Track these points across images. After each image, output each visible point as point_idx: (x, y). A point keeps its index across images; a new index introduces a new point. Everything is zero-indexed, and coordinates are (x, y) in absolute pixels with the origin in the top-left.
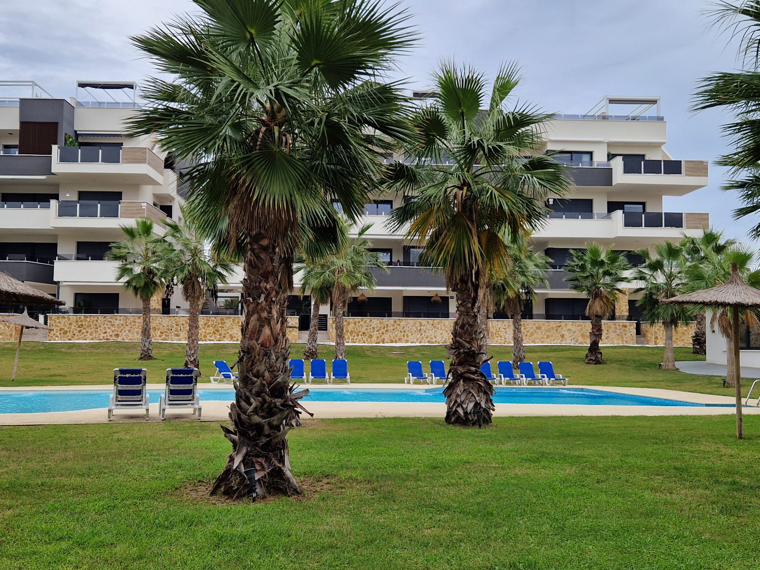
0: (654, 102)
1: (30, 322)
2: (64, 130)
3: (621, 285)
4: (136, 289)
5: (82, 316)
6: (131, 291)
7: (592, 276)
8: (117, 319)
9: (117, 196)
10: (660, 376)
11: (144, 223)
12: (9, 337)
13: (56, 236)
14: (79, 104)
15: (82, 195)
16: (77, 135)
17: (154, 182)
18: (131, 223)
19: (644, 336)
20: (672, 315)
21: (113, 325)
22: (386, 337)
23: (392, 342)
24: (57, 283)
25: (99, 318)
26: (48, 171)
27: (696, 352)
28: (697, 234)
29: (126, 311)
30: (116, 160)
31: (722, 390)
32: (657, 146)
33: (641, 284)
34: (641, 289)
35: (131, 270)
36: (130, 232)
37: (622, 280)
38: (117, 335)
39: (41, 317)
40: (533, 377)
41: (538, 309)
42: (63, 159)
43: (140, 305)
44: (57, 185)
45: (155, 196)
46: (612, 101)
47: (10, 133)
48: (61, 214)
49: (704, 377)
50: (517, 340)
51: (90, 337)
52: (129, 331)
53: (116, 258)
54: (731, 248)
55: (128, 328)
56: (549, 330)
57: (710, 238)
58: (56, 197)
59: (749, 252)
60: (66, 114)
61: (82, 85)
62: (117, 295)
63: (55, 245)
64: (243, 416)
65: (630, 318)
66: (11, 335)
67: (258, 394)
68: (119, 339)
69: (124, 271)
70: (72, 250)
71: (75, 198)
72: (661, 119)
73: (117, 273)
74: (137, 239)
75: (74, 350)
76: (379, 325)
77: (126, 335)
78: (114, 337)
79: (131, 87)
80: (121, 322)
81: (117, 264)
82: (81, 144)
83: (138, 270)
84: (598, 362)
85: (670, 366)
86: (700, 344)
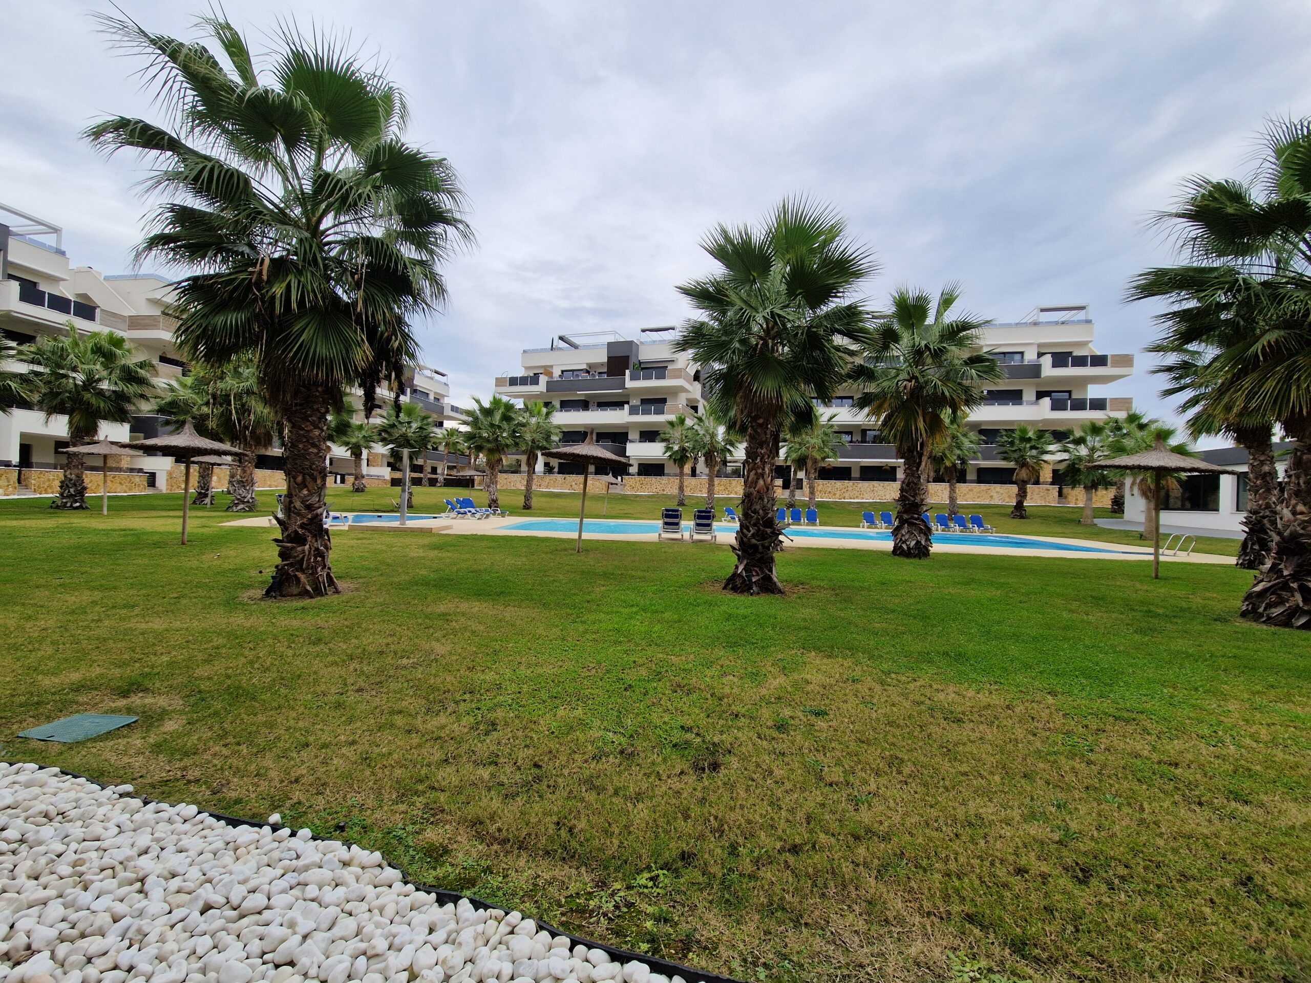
0: (1083, 308)
1: (613, 480)
2: (633, 360)
3: (1046, 457)
4: (675, 460)
5: (643, 477)
6: (672, 461)
7: (1020, 450)
8: (664, 480)
9: (664, 401)
10: (1080, 529)
11: (680, 418)
12: (602, 490)
13: (627, 428)
14: (641, 343)
15: (644, 401)
16: (640, 363)
17: (686, 391)
18: (672, 418)
19: (1066, 498)
20: (1093, 481)
21: (661, 484)
22: (847, 495)
23: (851, 498)
24: (628, 457)
25: (653, 479)
26: (622, 386)
27: (1114, 511)
28: (1121, 415)
29: (669, 475)
30: (662, 377)
31: (1138, 542)
32: (1084, 344)
33: (1065, 456)
34: (1065, 460)
35: (672, 448)
36: (671, 424)
37: (1047, 452)
38: (663, 490)
39: (619, 478)
40: (964, 526)
41: (971, 475)
42: (632, 379)
43: (678, 471)
44: (628, 396)
45: (688, 400)
46: (1043, 310)
47: (602, 364)
48: (631, 413)
49: (1121, 531)
50: (952, 499)
51: (647, 491)
52: (670, 488)
53: (663, 440)
54: (1153, 427)
55: (670, 486)
56: (979, 492)
57: (1133, 418)
58: (628, 403)
59: (1172, 428)
60: (634, 351)
61: (643, 331)
62: (663, 465)
63: (627, 433)
64: (745, 539)
65: (1052, 483)
66: (603, 488)
67: (755, 525)
68: (665, 493)
69: (668, 449)
70: (637, 436)
71: (639, 403)
72: (1088, 322)
73: (663, 450)
74: (676, 428)
75: (638, 499)
77: (669, 490)
78: (661, 491)
79: (673, 329)
80: (666, 482)
81: (664, 444)
82: (643, 369)
83: (676, 448)
84: (1022, 517)
85: (1089, 522)
86: (1118, 505)
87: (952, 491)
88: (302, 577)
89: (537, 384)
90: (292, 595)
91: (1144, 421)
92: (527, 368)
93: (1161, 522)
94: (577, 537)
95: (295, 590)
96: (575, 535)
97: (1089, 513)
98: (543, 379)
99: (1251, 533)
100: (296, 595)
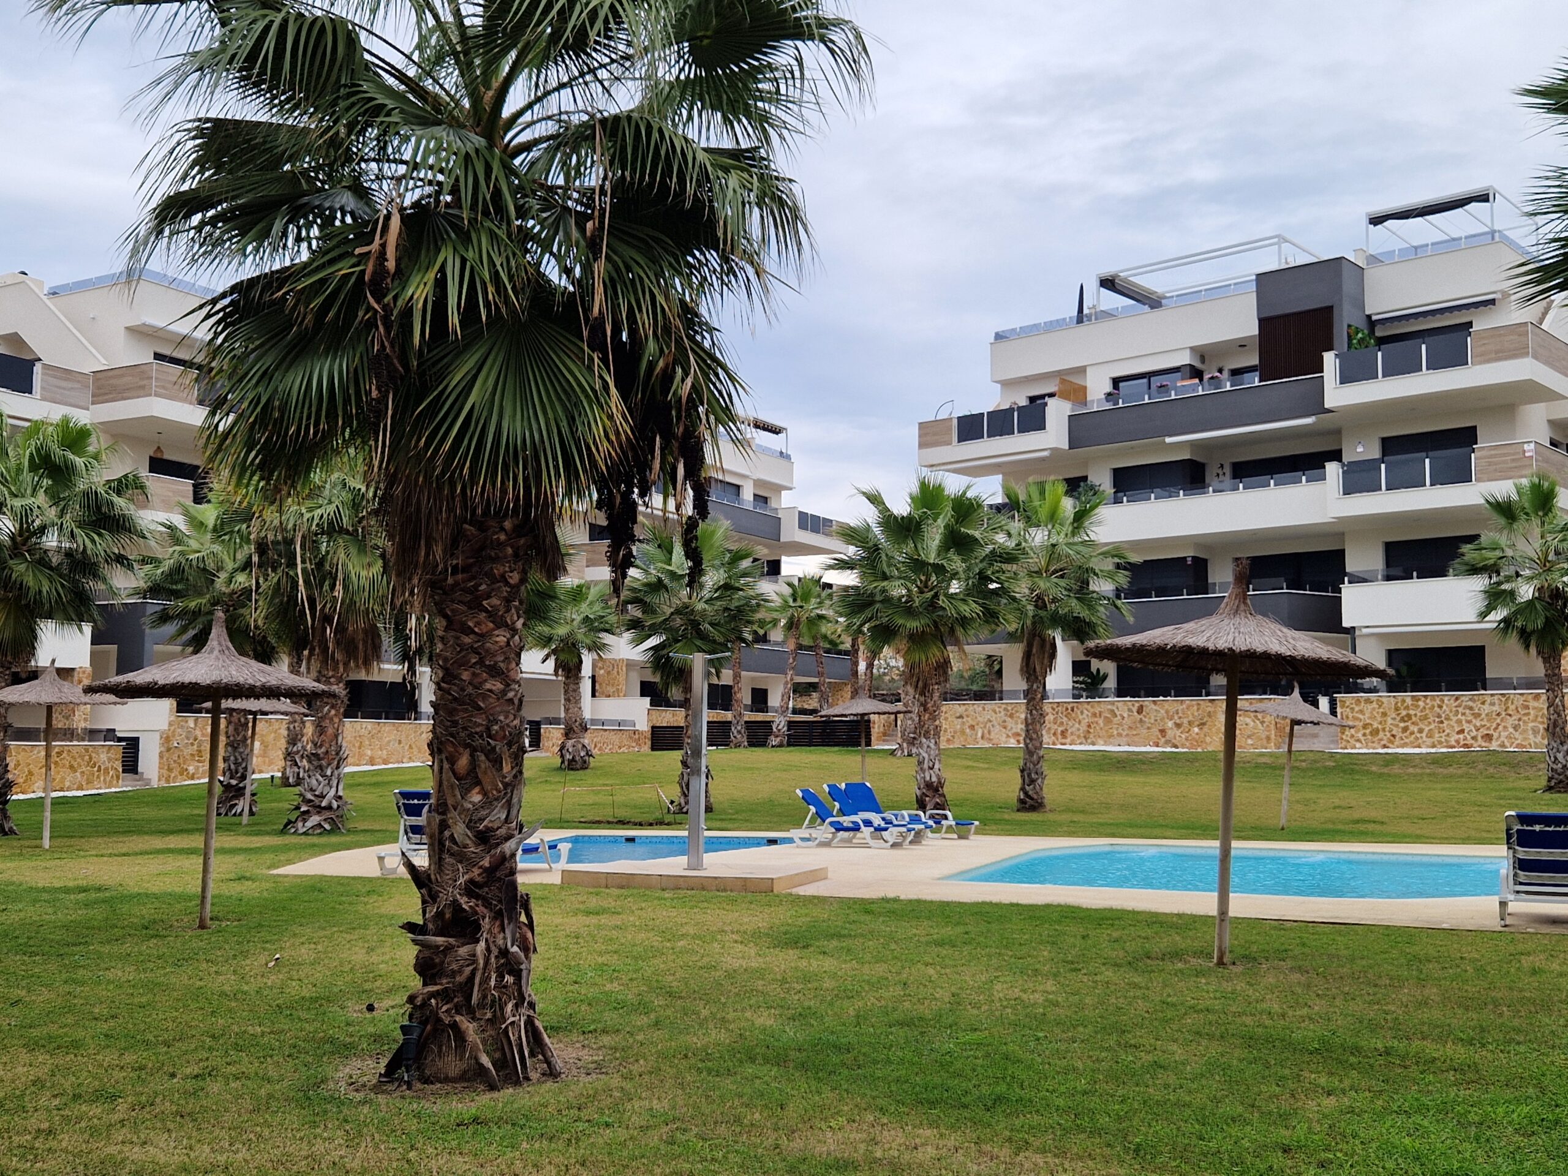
1: (1303, 710)
2: (1346, 318)
4: (1525, 636)
5: (1407, 696)
6: (1513, 641)
8: (1487, 701)
9: (1467, 437)
11: (1536, 488)
12: (1265, 742)
13: (1341, 536)
14: (1373, 259)
15: (1391, 446)
16: (1371, 323)
17: (1548, 395)
18: (1504, 489)
21: (1477, 716)
24: (1351, 631)
25: (1446, 700)
26: (1315, 404)
29: (1503, 684)
30: (1459, 360)
35: (1512, 594)
36: (1505, 510)
38: (1488, 737)
39: (1324, 702)
42: (1346, 378)
43: (1539, 669)
44: (1337, 433)
45: (1552, 423)
47: (1242, 345)
48: (1350, 488)
51: (1429, 741)
52: (1516, 728)
53: (1474, 570)
55: (1511, 721)
58: (1336, 455)
60: (1348, 286)
61: (1377, 220)
62: (1481, 650)
63: (1340, 555)
66: (1268, 738)
68: (1494, 746)
69: (1495, 597)
70: (1376, 561)
71: (1376, 453)
73: (1480, 604)
74: (1520, 525)
75: (1396, 769)
77: (1509, 737)
78: (1480, 741)
79: (1484, 198)
80: (1496, 708)
81: (1478, 584)
82: (1382, 341)
83: (1526, 592)
88: (469, 1028)
89: (1041, 426)
90: (447, 1080)
92: (1007, 384)
94: (1213, 910)
95: (453, 1065)
96: (1205, 903)
98: (1058, 412)
100: (454, 1080)
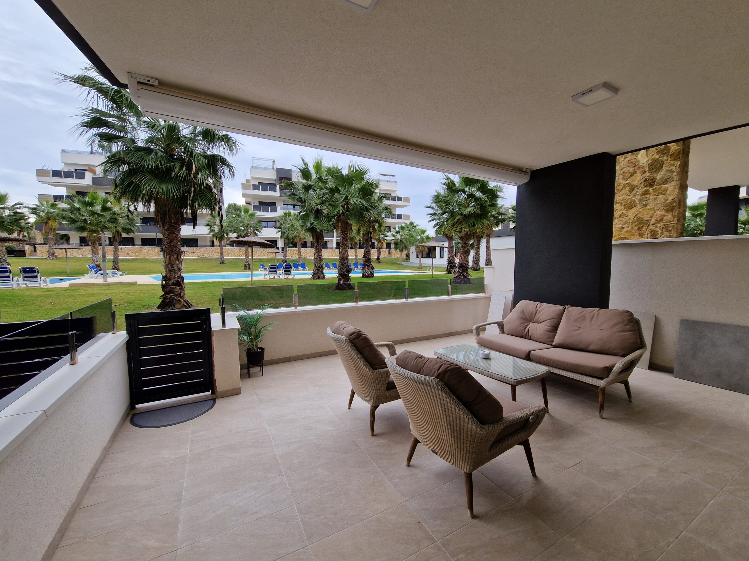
0: (394, 176)
3: (386, 238)
7: (378, 235)
12: (155, 256)
19: (391, 254)
20: (402, 248)
21: (201, 251)
22: (308, 255)
23: (310, 257)
27: (407, 259)
28: (408, 222)
31: (415, 269)
32: (394, 191)
33: (393, 238)
34: (393, 239)
37: (387, 236)
38: (203, 255)
46: (381, 175)
49: (408, 265)
51: (191, 256)
52: (208, 253)
55: (207, 252)
57: (411, 223)
65: (387, 249)
66: (156, 255)
68: (204, 257)
72: (396, 182)
76: (305, 251)
77: (207, 255)
78: (201, 256)
80: (204, 250)
84: (379, 263)
85: (401, 264)
86: (408, 257)
87: (356, 252)
89: (83, 178)
91: (415, 225)
92: (67, 164)
93: (422, 262)
97: (401, 260)
98: (89, 176)
99: (449, 264)
